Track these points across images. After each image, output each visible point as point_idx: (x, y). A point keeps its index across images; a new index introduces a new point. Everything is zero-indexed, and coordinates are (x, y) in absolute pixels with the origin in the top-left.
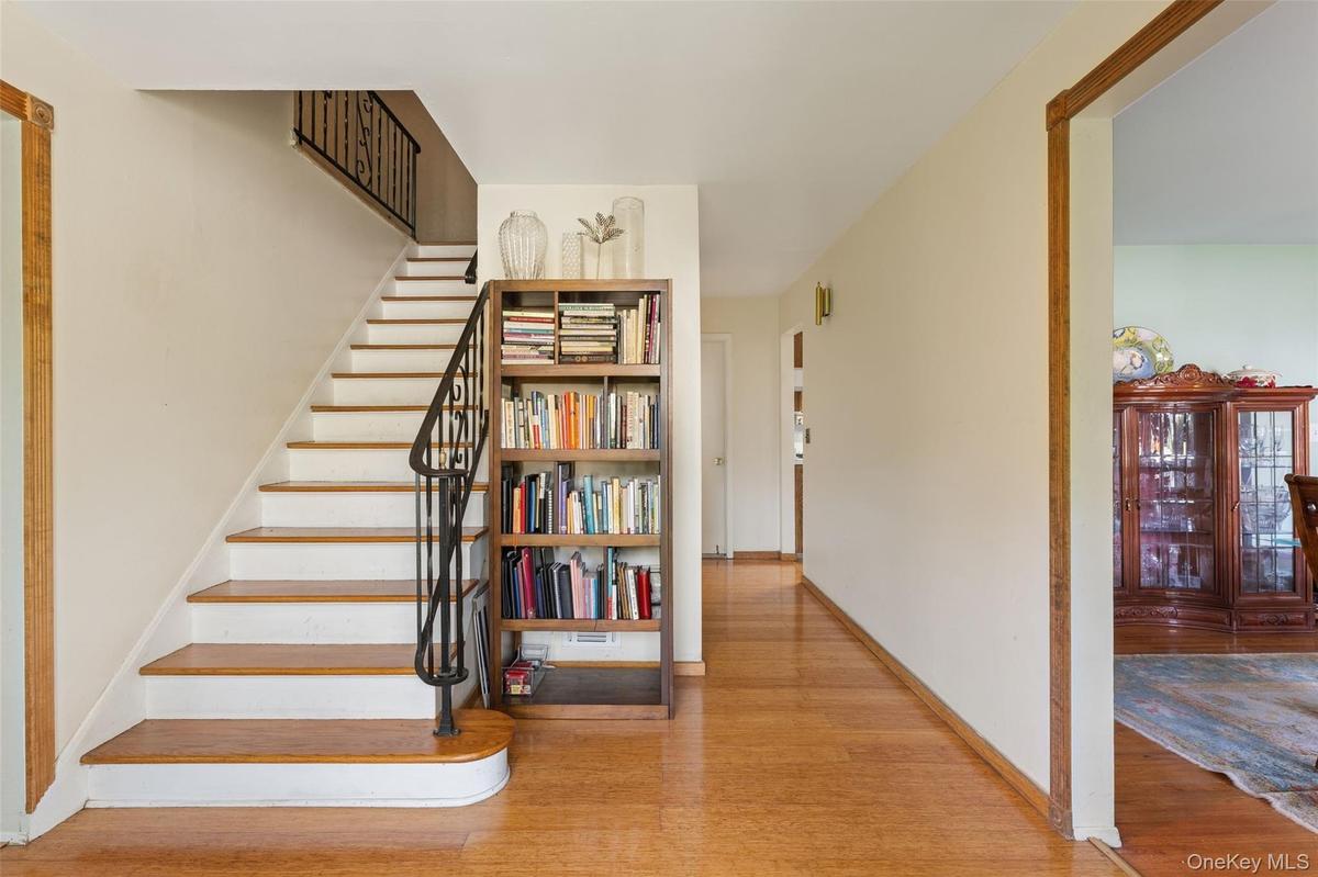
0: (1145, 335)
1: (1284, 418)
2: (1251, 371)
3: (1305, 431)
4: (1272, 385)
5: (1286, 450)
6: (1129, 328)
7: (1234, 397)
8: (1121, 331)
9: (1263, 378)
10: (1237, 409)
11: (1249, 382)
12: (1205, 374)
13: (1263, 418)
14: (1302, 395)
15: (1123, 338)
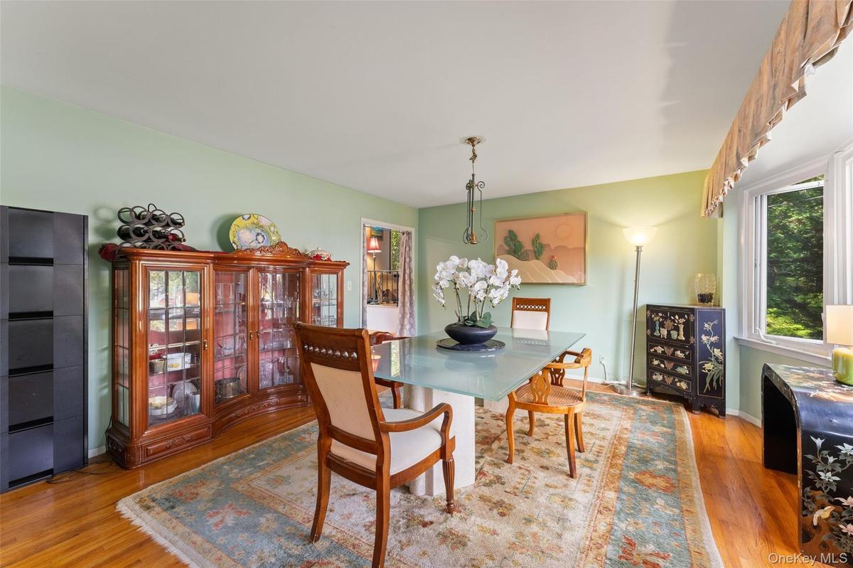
0: (264, 222)
1: (333, 277)
2: (321, 251)
3: (342, 284)
4: (329, 259)
5: (335, 296)
6: (253, 215)
7: (309, 265)
8: (248, 216)
9: (325, 256)
10: (312, 271)
11: (318, 257)
12: (291, 249)
13: (325, 277)
14: (343, 265)
15: (250, 221)
